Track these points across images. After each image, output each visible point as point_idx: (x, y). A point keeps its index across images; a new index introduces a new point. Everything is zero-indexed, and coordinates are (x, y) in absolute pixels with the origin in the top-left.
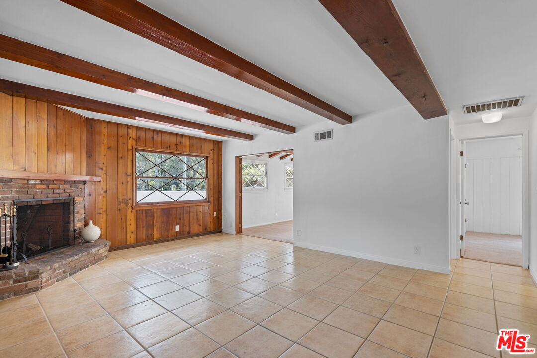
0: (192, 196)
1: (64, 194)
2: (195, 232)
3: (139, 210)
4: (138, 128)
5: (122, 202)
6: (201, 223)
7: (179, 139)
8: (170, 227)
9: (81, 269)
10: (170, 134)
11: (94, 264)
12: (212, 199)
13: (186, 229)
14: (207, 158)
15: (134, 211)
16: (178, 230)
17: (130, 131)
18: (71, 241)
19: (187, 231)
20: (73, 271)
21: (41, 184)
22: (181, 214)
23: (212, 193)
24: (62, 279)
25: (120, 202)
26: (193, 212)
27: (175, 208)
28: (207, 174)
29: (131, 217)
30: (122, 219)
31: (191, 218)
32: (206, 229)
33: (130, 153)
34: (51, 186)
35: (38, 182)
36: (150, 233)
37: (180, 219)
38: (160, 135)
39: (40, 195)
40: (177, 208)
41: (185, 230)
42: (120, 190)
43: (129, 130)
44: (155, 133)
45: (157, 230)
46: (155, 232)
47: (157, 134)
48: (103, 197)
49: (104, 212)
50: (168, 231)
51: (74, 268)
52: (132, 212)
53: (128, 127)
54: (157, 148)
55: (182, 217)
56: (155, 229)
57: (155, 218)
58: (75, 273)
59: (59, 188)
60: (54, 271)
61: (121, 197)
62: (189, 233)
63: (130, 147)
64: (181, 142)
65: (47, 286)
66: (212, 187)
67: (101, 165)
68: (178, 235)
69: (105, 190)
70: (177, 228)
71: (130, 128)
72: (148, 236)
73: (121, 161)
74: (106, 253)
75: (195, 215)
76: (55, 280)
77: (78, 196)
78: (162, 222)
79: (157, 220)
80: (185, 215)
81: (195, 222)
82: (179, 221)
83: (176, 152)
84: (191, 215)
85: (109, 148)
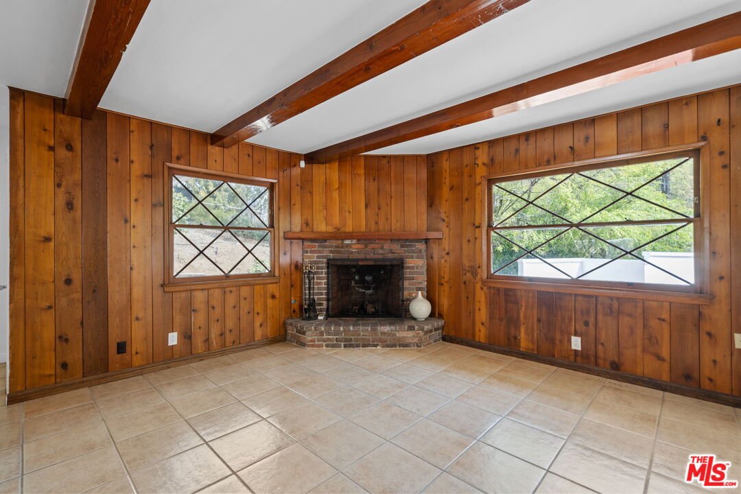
1: (390, 255)
3: (494, 288)
4: (493, 143)
5: (469, 271)
6: (665, 353)
7: (580, 133)
8: (558, 335)
9: (364, 346)
10: (556, 129)
11: (387, 346)
13: (607, 354)
14: (697, 153)
15: (485, 288)
17: (478, 153)
20: (349, 345)
21: (358, 244)
22: (588, 313)
23: (720, 268)
24: (333, 346)
25: (465, 270)
26: (630, 315)
27: (570, 295)
28: (697, 206)
29: (481, 296)
30: (467, 298)
31: (625, 330)
32: (688, 377)
34: (372, 246)
35: (355, 242)
36: (512, 334)
37: (587, 324)
40: (576, 295)
42: (465, 251)
43: (476, 152)
44: (522, 140)
45: (526, 333)
46: (523, 335)
47: (528, 141)
48: (445, 261)
49: (447, 282)
50: (553, 342)
52: (482, 288)
53: (474, 147)
55: (592, 320)
56: (522, 330)
57: (523, 308)
58: (351, 346)
59: (382, 248)
60: (322, 334)
61: (466, 263)
62: (615, 366)
63: (478, 180)
64: (587, 140)
65: (313, 346)
67: (443, 216)
68: (579, 359)
69: (447, 251)
70: (576, 343)
71: (478, 148)
72: (509, 340)
73: (467, 205)
75: (640, 325)
76: (324, 344)
77: (412, 257)
78: (539, 320)
79: (527, 313)
80: (600, 317)
81: (639, 342)
82: (581, 327)
83: (577, 164)
84: (625, 320)
85: (451, 188)
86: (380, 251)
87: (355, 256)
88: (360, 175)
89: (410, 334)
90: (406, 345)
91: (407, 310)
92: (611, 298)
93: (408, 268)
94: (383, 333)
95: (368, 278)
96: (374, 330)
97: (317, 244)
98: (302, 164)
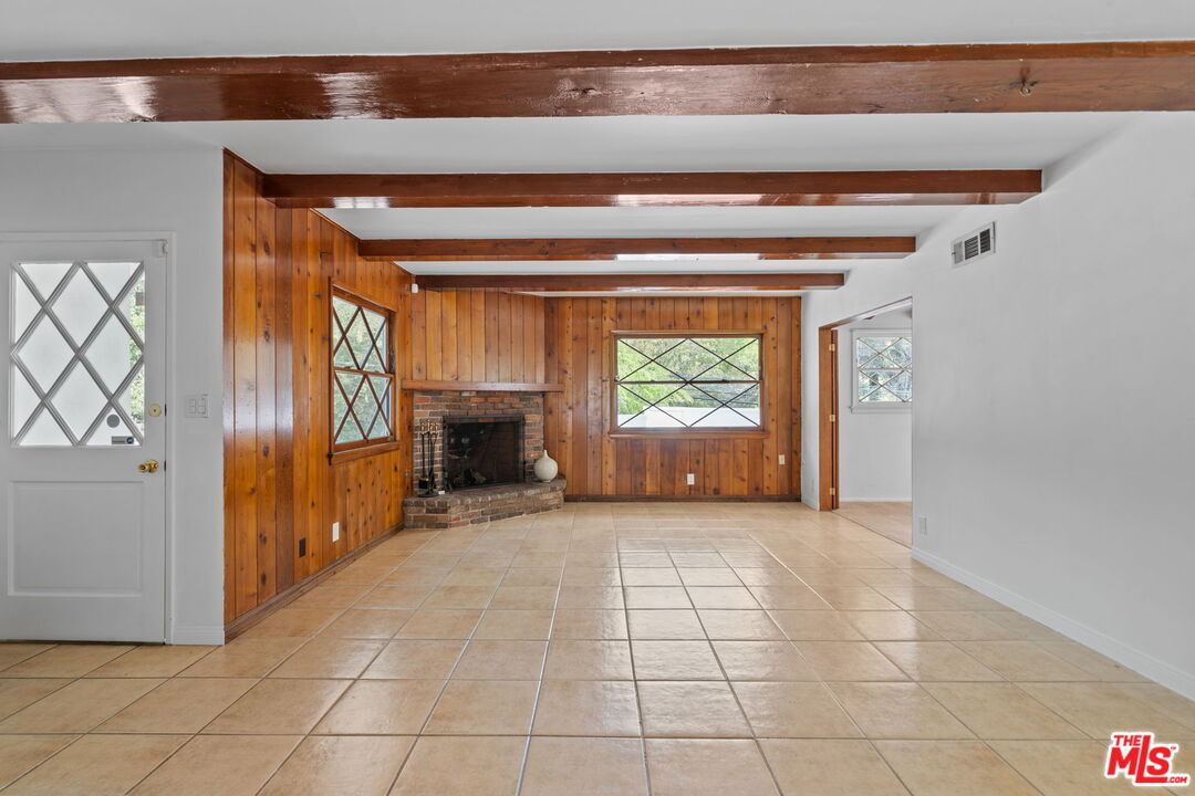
0: (724, 418)
1: (510, 410)
2: (731, 493)
3: (620, 439)
4: (619, 300)
6: (746, 476)
7: (693, 307)
8: (677, 475)
10: (675, 299)
11: (532, 512)
12: (772, 427)
13: (711, 484)
14: (761, 336)
15: (613, 440)
16: (693, 483)
17: (606, 306)
18: (521, 476)
19: (713, 487)
20: (496, 516)
21: (477, 396)
22: (699, 454)
23: (773, 413)
24: (479, 521)
26: (726, 451)
27: (686, 440)
28: (761, 372)
30: (593, 454)
31: (722, 463)
32: (757, 489)
33: (606, 342)
34: (490, 400)
35: (474, 394)
36: (639, 481)
37: (698, 462)
38: (657, 304)
39: (475, 410)
40: (691, 440)
41: (707, 485)
42: (590, 405)
43: (604, 305)
44: (648, 303)
45: (651, 478)
46: (648, 481)
47: (652, 304)
48: (568, 416)
49: (569, 438)
50: (673, 482)
51: (497, 511)
53: (603, 300)
54: (651, 328)
55: (701, 459)
56: (648, 476)
57: (649, 456)
58: (499, 518)
59: (502, 402)
60: (467, 508)
62: (717, 491)
63: (605, 334)
64: (698, 313)
65: (458, 525)
66: (773, 401)
67: (565, 367)
68: (692, 492)
69: (570, 404)
70: (691, 479)
71: (606, 302)
72: (635, 487)
73: (592, 358)
74: (556, 502)
75: (732, 459)
76: (469, 520)
77: (531, 413)
78: (662, 465)
79: (653, 458)
80: (707, 456)
81: (731, 471)
82: (695, 466)
83: (692, 332)
84: (723, 456)
85: (575, 339)
86: (500, 406)
87: (473, 413)
88: (480, 311)
89: (551, 496)
90: (547, 509)
91: (533, 474)
92: (714, 440)
93: (530, 424)
94: (529, 498)
95: (465, 441)
96: (521, 495)
97: (429, 397)
98: (415, 288)
